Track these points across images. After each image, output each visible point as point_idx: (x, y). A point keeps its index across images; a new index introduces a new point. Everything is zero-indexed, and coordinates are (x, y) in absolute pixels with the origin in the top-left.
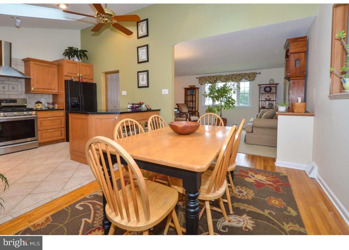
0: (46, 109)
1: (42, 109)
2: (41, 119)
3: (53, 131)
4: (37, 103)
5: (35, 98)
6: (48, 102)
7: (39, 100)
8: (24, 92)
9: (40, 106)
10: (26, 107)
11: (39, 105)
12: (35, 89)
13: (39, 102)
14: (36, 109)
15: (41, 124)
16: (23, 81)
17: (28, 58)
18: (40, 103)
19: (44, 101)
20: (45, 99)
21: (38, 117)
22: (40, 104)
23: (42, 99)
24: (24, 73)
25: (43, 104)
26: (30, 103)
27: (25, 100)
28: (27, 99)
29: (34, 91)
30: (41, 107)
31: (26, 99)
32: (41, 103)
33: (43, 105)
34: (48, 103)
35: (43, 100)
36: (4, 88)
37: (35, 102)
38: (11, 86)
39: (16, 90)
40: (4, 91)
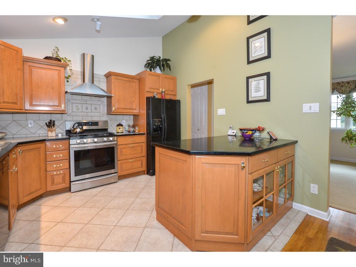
0: (127, 133)
1: (123, 132)
2: (121, 147)
3: (133, 161)
4: (118, 125)
5: (116, 120)
6: (129, 124)
7: (120, 123)
8: (106, 113)
9: (121, 129)
10: (107, 131)
11: (120, 128)
12: (116, 109)
13: (120, 125)
14: (117, 132)
15: (121, 152)
16: (105, 99)
17: (109, 72)
18: (121, 126)
19: (125, 122)
20: (126, 120)
21: (118, 144)
22: (121, 127)
23: (123, 121)
24: (106, 91)
25: (124, 126)
26: (111, 125)
28: (109, 122)
29: (115, 112)
30: (121, 131)
31: (107, 121)
32: (122, 125)
33: (124, 128)
34: (129, 126)
35: (124, 123)
36: (87, 109)
37: (117, 125)
38: (93, 107)
39: (98, 110)
40: (87, 112)
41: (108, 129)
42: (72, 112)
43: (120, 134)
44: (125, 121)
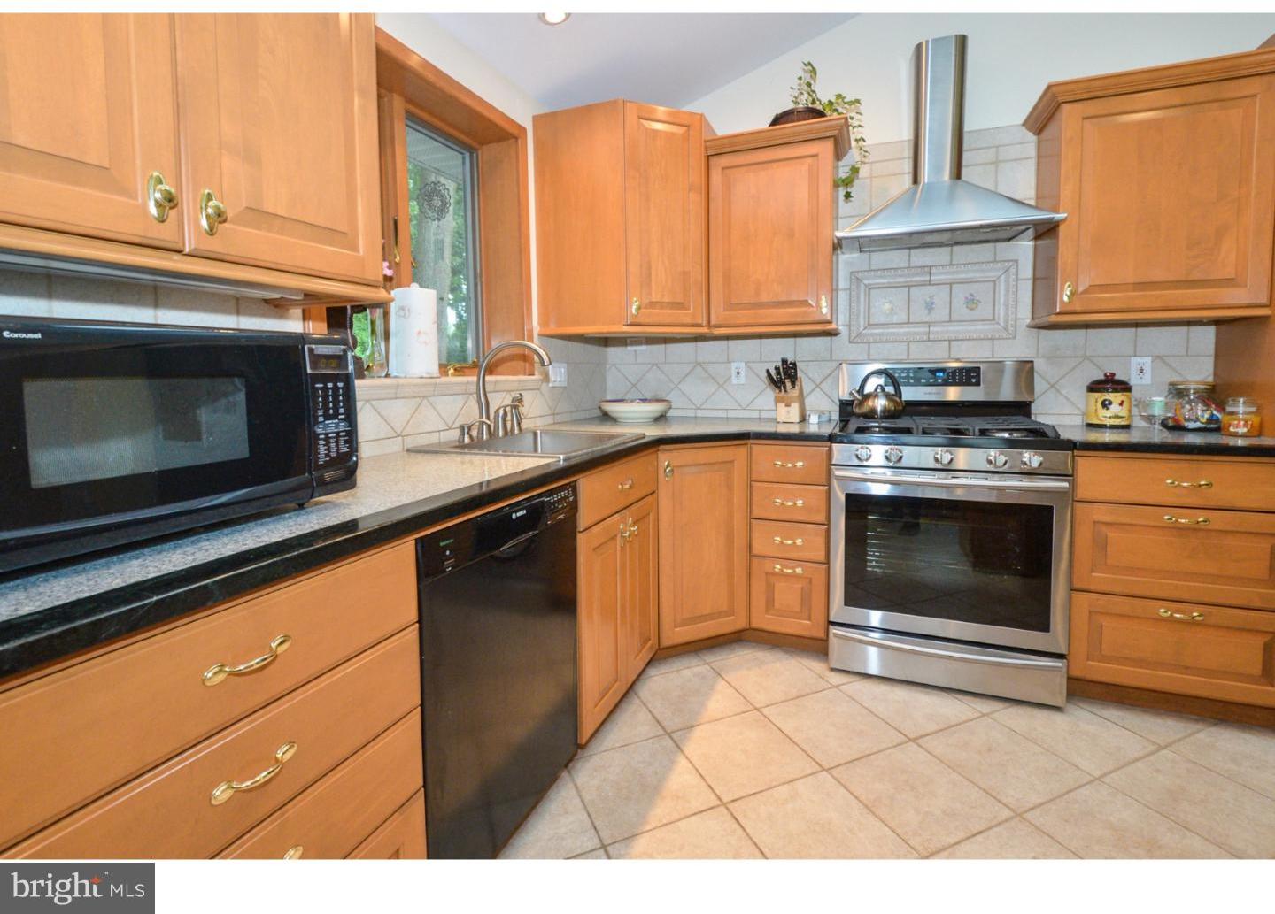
0: (1159, 436)
1: (1127, 427)
2: (1101, 514)
3: (1192, 623)
4: (1095, 387)
5: (1085, 357)
6: (1176, 378)
7: (1109, 371)
8: (1028, 321)
9: (1115, 408)
10: (1028, 414)
11: (1111, 403)
12: (1086, 292)
13: (1110, 384)
14: (1090, 425)
15: (1101, 545)
16: (1024, 248)
17: (1049, 87)
18: (1115, 390)
19: (1147, 370)
20: (1158, 358)
21: (1080, 494)
22: (1116, 397)
23: (1135, 361)
25: (1136, 393)
26: (1053, 386)
27: (1026, 370)
28: (1040, 365)
29: (1078, 308)
30: (1117, 417)
31: (1032, 362)
32: (1124, 387)
33: (1139, 402)
34: (1178, 392)
35: (1142, 371)
36: (930, 307)
37: (1088, 381)
38: (960, 293)
39: (984, 311)
40: (929, 324)
41: (1033, 406)
42: (869, 325)
43: (1108, 437)
44: (1148, 360)
